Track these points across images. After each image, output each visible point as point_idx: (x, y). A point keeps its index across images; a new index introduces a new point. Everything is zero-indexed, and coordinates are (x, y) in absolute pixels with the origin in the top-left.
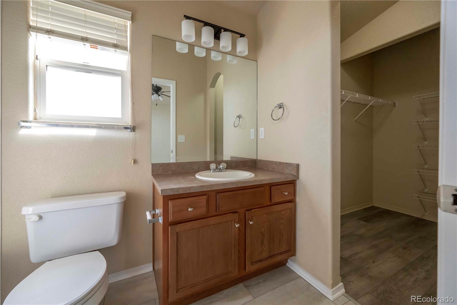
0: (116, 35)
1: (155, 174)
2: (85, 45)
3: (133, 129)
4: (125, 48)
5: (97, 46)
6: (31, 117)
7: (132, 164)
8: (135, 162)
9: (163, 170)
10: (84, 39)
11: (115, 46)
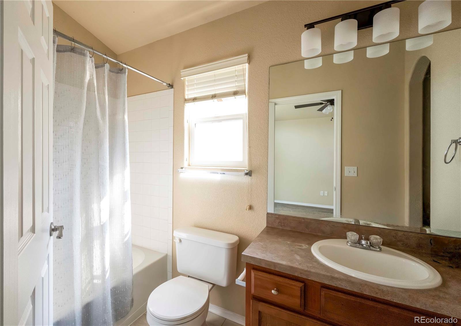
0: (236, 82)
1: (270, 226)
2: (214, 101)
3: (249, 174)
4: (243, 92)
5: (221, 99)
6: (185, 164)
7: (248, 210)
8: (251, 208)
9: (280, 223)
10: (214, 97)
11: (235, 93)
